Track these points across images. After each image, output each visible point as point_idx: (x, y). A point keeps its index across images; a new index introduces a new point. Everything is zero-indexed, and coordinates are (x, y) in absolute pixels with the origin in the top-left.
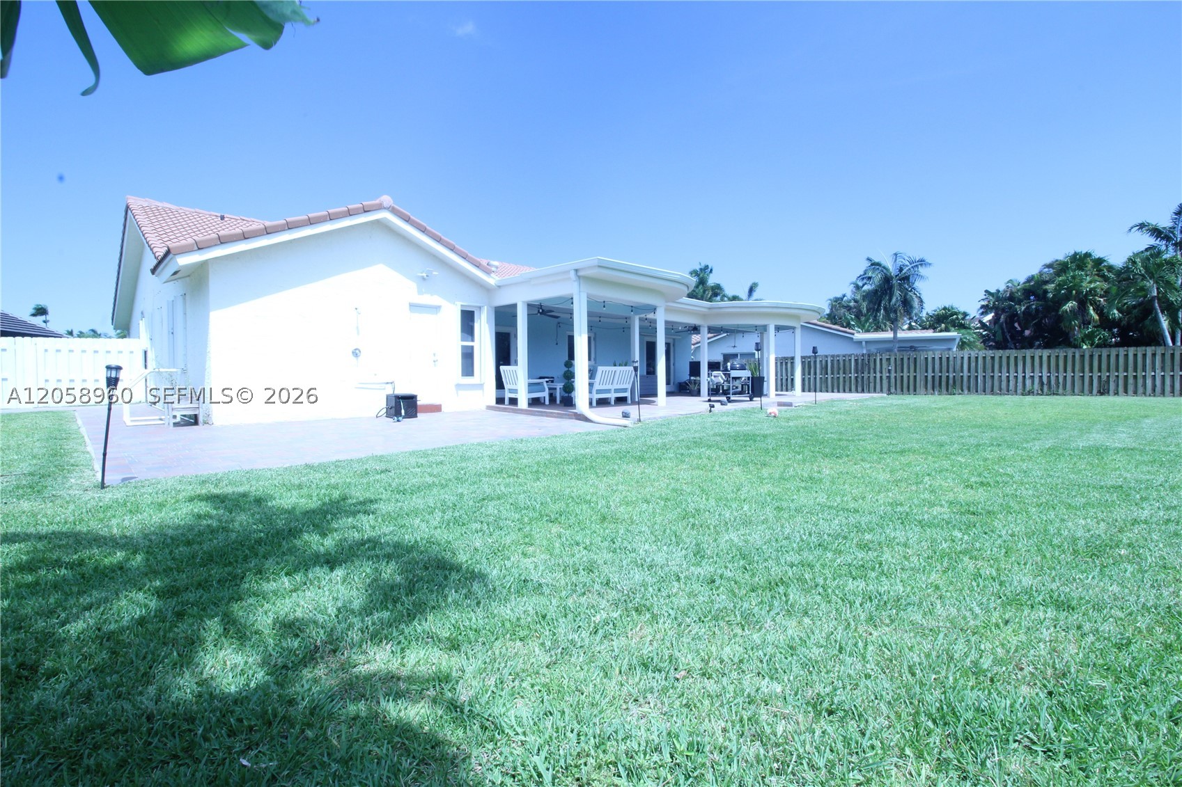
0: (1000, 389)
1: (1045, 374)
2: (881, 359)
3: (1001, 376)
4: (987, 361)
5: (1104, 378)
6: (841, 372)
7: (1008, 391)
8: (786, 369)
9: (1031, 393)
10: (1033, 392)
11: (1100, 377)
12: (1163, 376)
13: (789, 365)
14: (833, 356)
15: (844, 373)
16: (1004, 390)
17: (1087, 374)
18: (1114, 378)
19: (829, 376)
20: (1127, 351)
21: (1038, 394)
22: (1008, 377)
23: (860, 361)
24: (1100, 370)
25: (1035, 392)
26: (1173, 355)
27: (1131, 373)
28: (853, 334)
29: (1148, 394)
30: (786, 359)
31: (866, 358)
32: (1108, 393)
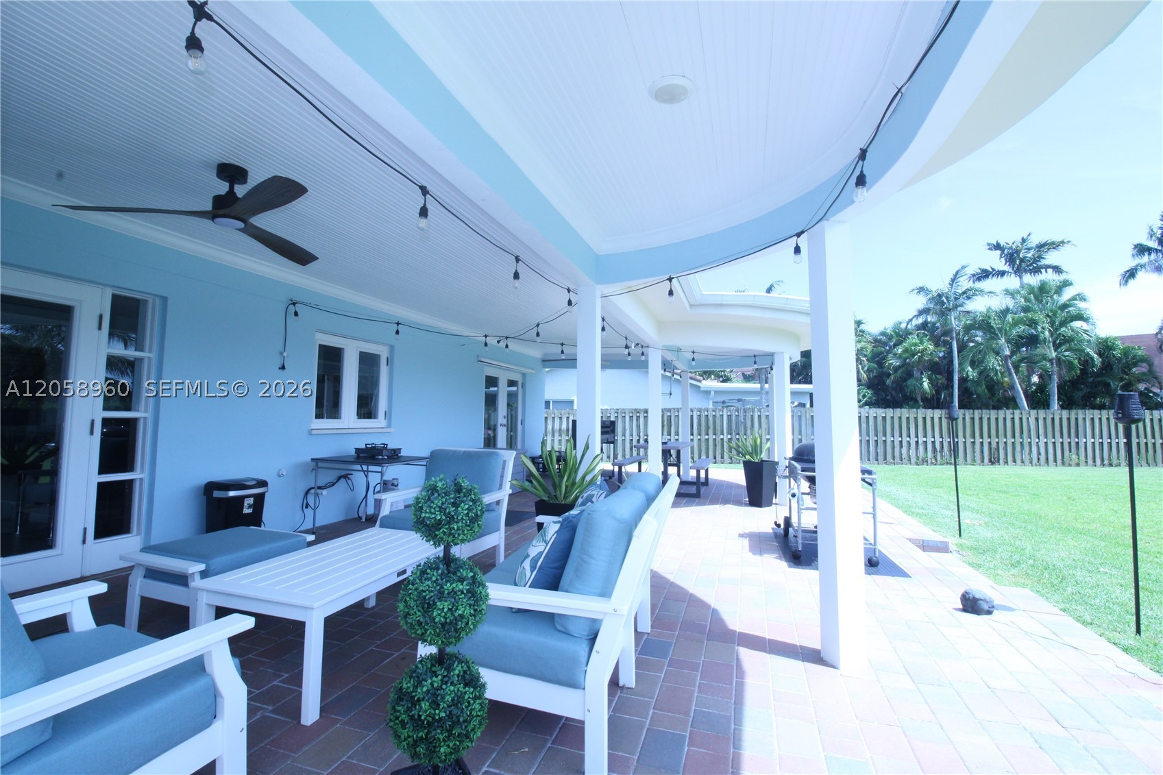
0: (894, 458)
1: (938, 440)
2: (760, 416)
3: (893, 441)
4: (879, 423)
5: (994, 445)
6: (711, 432)
7: (901, 459)
8: (638, 426)
9: (925, 461)
10: (927, 461)
11: (990, 443)
12: (1046, 443)
13: (642, 420)
14: (700, 410)
15: (715, 434)
16: (897, 459)
17: (978, 440)
18: (1003, 444)
19: (696, 437)
20: (1013, 414)
21: (932, 463)
22: (901, 442)
23: (734, 418)
24: (989, 436)
25: (929, 461)
26: (1053, 419)
27: (1018, 440)
28: (700, 381)
29: (1034, 463)
30: (637, 411)
31: (742, 414)
32: (999, 461)
